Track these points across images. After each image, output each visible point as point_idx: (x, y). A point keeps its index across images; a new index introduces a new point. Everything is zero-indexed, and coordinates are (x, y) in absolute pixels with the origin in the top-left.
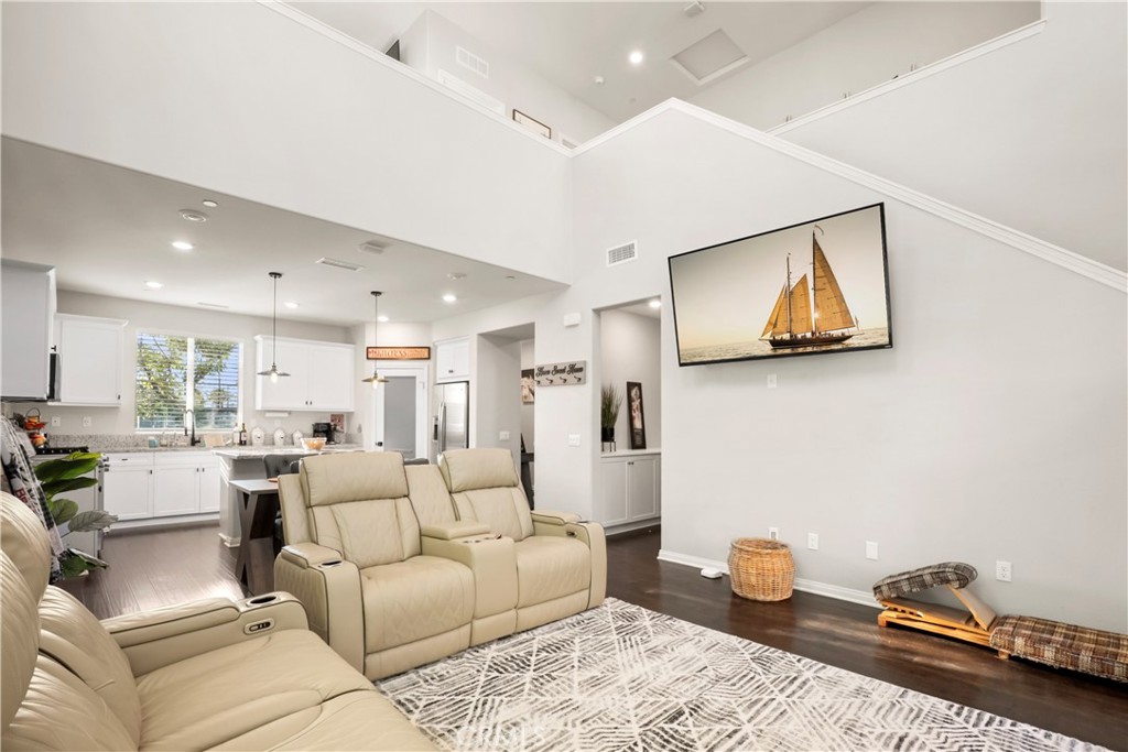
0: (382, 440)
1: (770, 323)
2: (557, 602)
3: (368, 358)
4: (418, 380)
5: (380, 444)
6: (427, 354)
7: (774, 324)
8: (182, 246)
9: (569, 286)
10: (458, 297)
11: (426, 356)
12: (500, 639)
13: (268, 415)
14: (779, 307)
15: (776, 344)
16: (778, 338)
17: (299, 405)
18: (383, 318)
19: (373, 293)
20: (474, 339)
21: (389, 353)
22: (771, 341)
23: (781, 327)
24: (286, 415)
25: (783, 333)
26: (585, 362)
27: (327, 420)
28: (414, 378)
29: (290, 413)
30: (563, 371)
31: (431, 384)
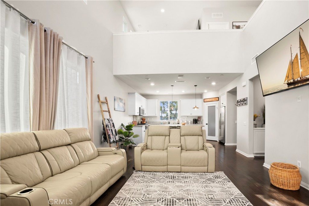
0: (207, 123)
1: (286, 76)
2: (195, 167)
3: (204, 102)
4: (216, 107)
5: (207, 124)
6: (218, 99)
7: (288, 77)
8: (152, 84)
9: (243, 73)
10: (216, 83)
11: (218, 100)
12: (177, 172)
13: (183, 117)
14: (289, 70)
15: (289, 84)
16: (289, 82)
17: (189, 115)
18: (206, 91)
19: (195, 86)
20: (226, 93)
21: (209, 100)
22: (287, 83)
23: (290, 78)
24: (187, 117)
25: (290, 80)
26: (247, 98)
27: (197, 118)
28: (215, 106)
29: (188, 116)
30: (242, 101)
31: (219, 107)
